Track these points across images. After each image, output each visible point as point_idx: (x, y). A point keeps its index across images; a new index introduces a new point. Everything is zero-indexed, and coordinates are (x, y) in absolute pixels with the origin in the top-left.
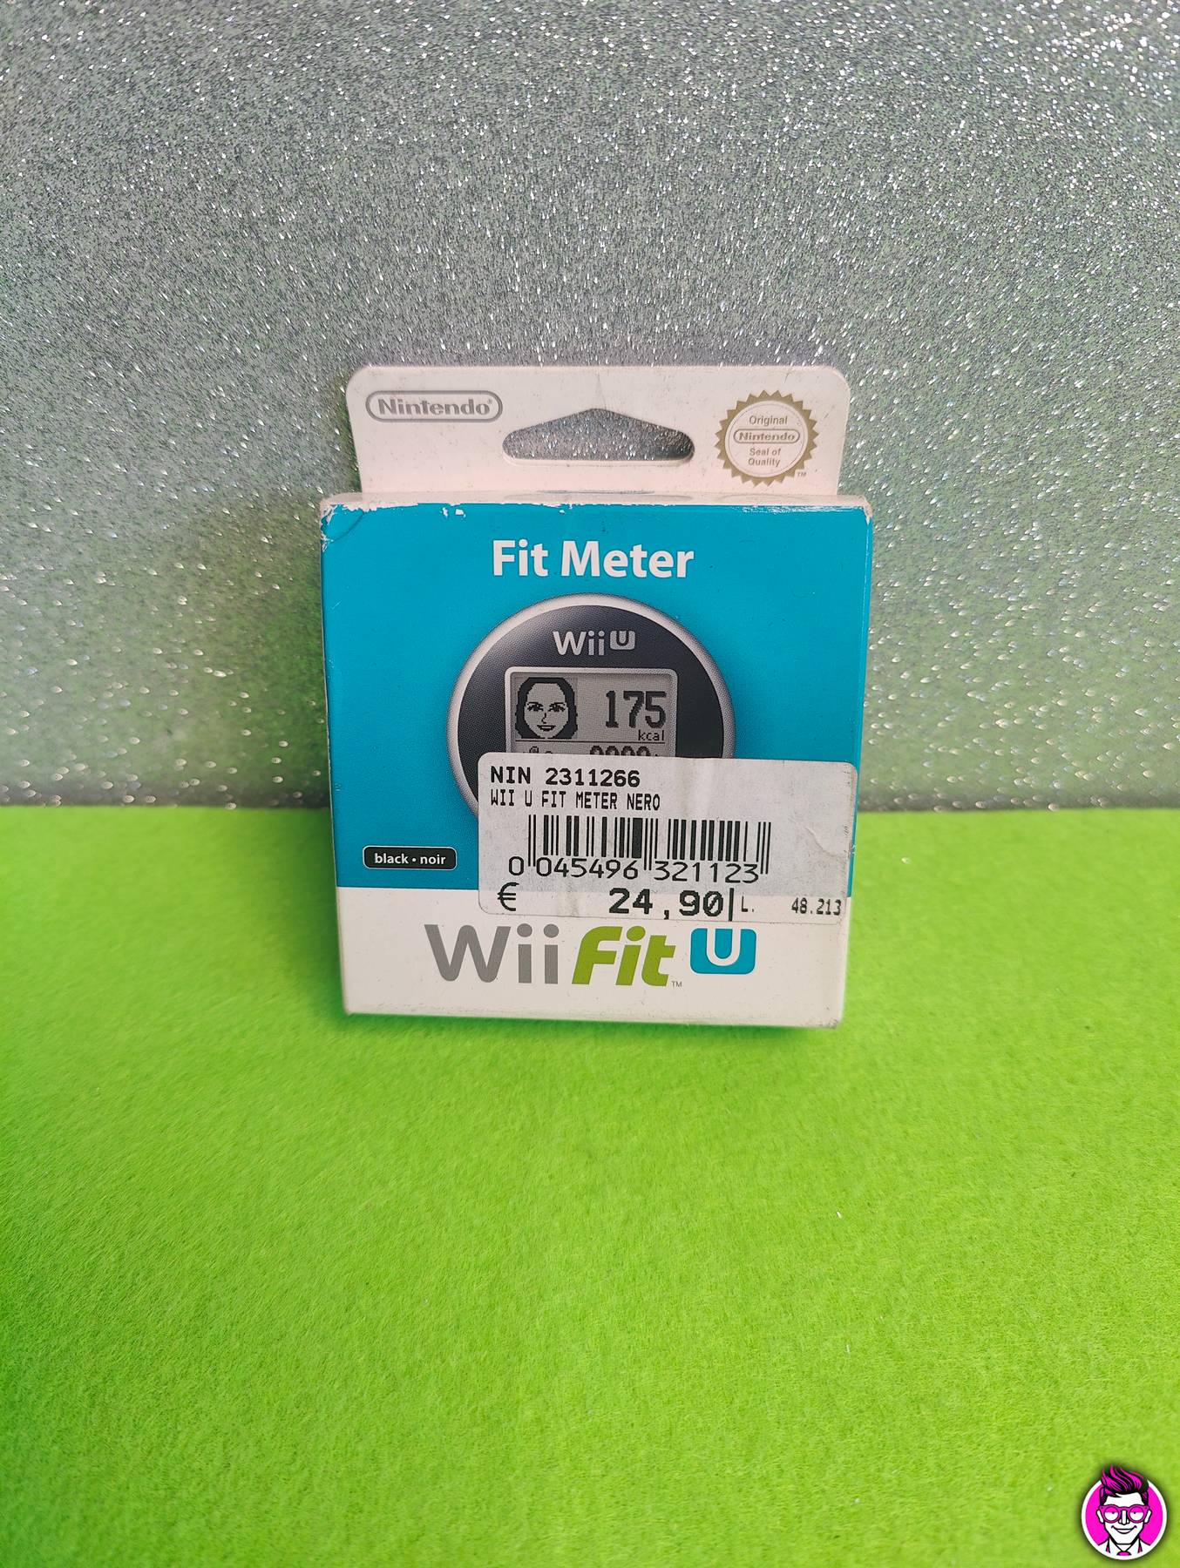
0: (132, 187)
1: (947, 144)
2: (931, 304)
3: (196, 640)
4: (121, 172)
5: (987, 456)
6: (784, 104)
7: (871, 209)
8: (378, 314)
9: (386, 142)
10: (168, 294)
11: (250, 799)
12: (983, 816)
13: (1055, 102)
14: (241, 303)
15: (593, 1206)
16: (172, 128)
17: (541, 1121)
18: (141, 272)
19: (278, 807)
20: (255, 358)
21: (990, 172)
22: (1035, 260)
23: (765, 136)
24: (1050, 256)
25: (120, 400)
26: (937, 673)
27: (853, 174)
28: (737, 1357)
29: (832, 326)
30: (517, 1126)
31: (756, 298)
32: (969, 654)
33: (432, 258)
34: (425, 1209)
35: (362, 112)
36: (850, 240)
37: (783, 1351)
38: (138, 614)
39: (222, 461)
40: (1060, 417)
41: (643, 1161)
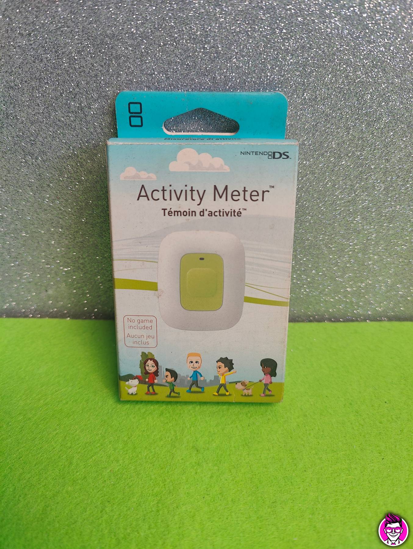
11: (75, 316)
12: (343, 324)
19: (85, 319)
32: (336, 264)
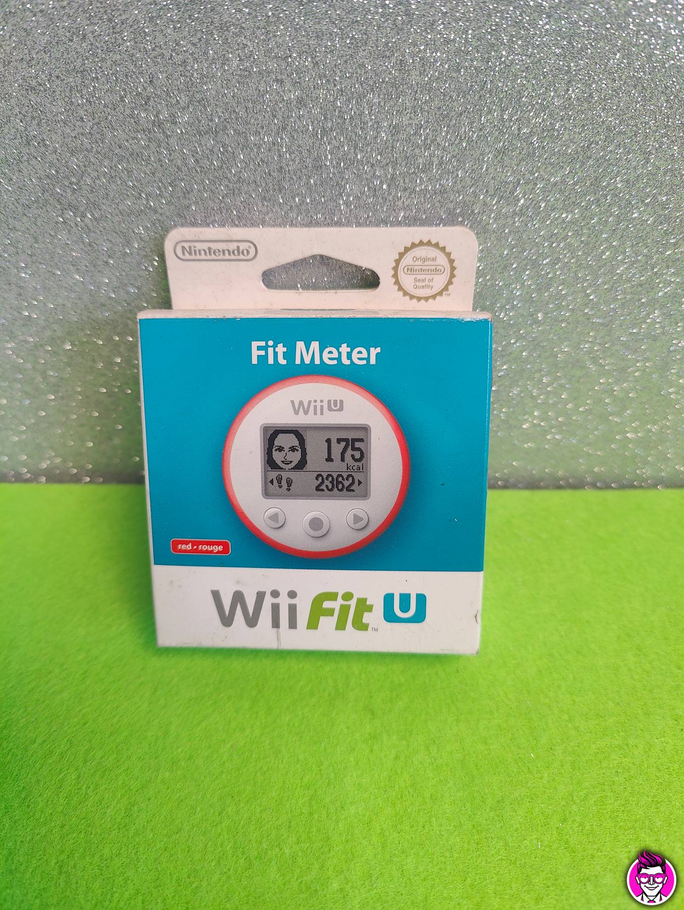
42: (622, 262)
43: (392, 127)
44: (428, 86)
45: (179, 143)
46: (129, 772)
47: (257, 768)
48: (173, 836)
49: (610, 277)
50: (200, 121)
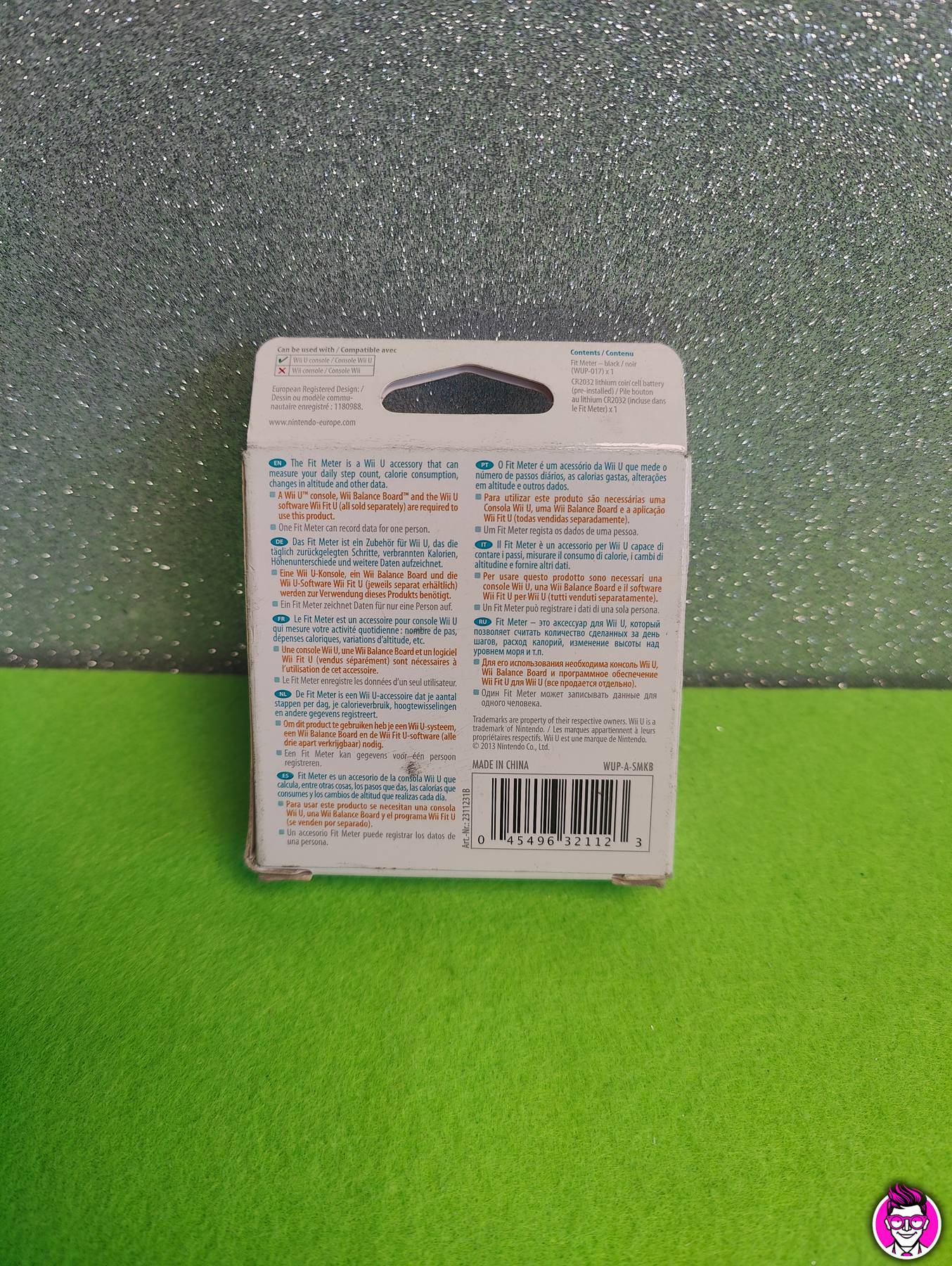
0: (91, 182)
1: (757, 157)
2: (744, 286)
3: (146, 540)
4: (82, 169)
5: (789, 407)
6: (622, 124)
7: (694, 209)
8: (291, 287)
9: (296, 150)
10: (121, 268)
13: (846, 124)
14: (180, 276)
15: (453, 1015)
16: (122, 135)
17: (413, 943)
18: (99, 250)
20: (191, 319)
21: (792, 181)
22: (829, 251)
23: (607, 149)
24: (842, 249)
25: (83, 350)
26: (747, 578)
27: (679, 181)
28: (563, 1146)
29: (662, 302)
30: (395, 945)
31: (600, 279)
33: (334, 243)
34: (316, 1014)
35: (277, 126)
36: (677, 234)
37: (602, 1142)
38: (99, 519)
39: (164, 400)
40: (848, 378)
41: (495, 979)
42: (782, 398)
43: (484, 226)
44: (529, 175)
45: (213, 238)
46: (135, 1043)
47: (301, 1040)
48: (190, 1125)
49: (768, 417)
50: (239, 212)
